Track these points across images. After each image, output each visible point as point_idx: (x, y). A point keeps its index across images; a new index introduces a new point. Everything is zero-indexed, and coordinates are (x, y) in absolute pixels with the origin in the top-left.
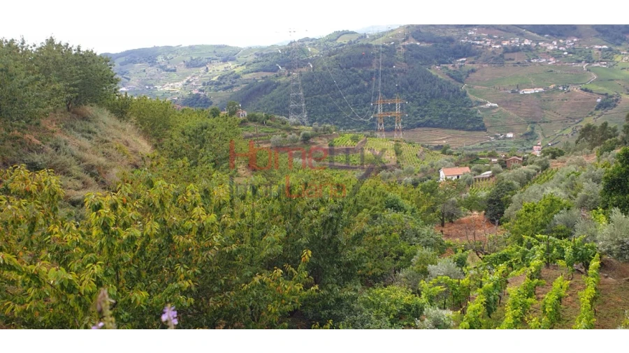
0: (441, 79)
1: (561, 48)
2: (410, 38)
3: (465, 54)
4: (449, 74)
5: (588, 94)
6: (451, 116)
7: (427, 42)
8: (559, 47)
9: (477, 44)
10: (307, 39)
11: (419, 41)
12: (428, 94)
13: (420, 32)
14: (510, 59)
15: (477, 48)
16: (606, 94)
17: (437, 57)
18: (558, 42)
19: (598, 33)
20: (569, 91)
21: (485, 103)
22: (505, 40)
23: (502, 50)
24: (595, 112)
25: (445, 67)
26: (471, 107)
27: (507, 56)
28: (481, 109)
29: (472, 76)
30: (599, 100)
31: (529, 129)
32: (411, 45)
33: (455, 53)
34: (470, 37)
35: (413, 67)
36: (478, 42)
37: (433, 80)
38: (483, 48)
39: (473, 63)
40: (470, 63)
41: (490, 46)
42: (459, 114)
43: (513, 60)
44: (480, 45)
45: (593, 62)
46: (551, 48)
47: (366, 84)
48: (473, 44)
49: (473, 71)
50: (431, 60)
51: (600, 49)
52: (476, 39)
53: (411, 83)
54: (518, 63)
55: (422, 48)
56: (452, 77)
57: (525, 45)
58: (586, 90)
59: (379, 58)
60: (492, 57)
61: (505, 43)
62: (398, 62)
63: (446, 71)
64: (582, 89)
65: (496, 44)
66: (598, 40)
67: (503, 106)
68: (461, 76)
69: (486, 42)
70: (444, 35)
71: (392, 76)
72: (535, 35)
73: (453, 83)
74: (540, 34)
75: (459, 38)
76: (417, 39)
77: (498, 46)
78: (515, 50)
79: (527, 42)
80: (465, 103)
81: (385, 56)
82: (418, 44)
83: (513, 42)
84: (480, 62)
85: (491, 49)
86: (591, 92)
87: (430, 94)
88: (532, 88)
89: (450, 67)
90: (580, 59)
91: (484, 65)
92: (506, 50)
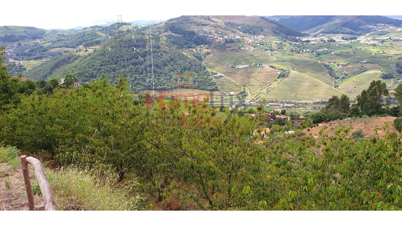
0: (190, 58)
1: (256, 42)
2: (168, 30)
3: (202, 43)
4: (194, 55)
5: (273, 69)
6: (198, 81)
7: (179, 34)
8: (255, 40)
9: (209, 37)
10: (97, 27)
11: (174, 33)
12: (182, 67)
13: (174, 27)
14: (229, 47)
15: (210, 39)
16: (283, 69)
17: (186, 44)
18: (254, 38)
19: (274, 34)
20: (263, 67)
21: (217, 74)
22: (226, 35)
23: (224, 41)
24: (277, 80)
25: (192, 50)
26: (209, 76)
27: (227, 45)
28: (214, 77)
29: (207, 57)
30: (279, 73)
31: (242, 90)
32: (170, 35)
33: (197, 42)
34: (205, 32)
35: (172, 50)
36: (210, 36)
37: (185, 58)
38: (213, 39)
39: (208, 48)
40: (206, 48)
41: (217, 38)
42: (202, 80)
43: (231, 47)
44: (211, 37)
45: (273, 50)
46: (250, 41)
47: (142, 59)
48: (207, 36)
49: (208, 53)
50: (182, 45)
51: (276, 43)
52: (208, 33)
53: (172, 60)
54: (234, 50)
55: (177, 37)
56: (196, 57)
57: (237, 39)
58: (272, 67)
59: (150, 42)
60: (219, 45)
61: (226, 37)
62: (162, 45)
63: (192, 53)
64: (270, 66)
65: (220, 37)
66: (274, 38)
67: (227, 76)
68: (201, 56)
69: (214, 36)
70: (189, 30)
71: (159, 54)
72: (241, 33)
73: (197, 60)
74: (244, 32)
75: (198, 33)
76: (172, 31)
77: (221, 39)
78: (232, 41)
79: (238, 37)
80: (205, 73)
81: (154, 41)
82: (174, 34)
83: (230, 36)
84: (212, 48)
85: (217, 40)
86: (275, 68)
87: (184, 67)
88: (242, 65)
89: (194, 50)
90: (267, 48)
91: (214, 50)
92: (227, 41)
